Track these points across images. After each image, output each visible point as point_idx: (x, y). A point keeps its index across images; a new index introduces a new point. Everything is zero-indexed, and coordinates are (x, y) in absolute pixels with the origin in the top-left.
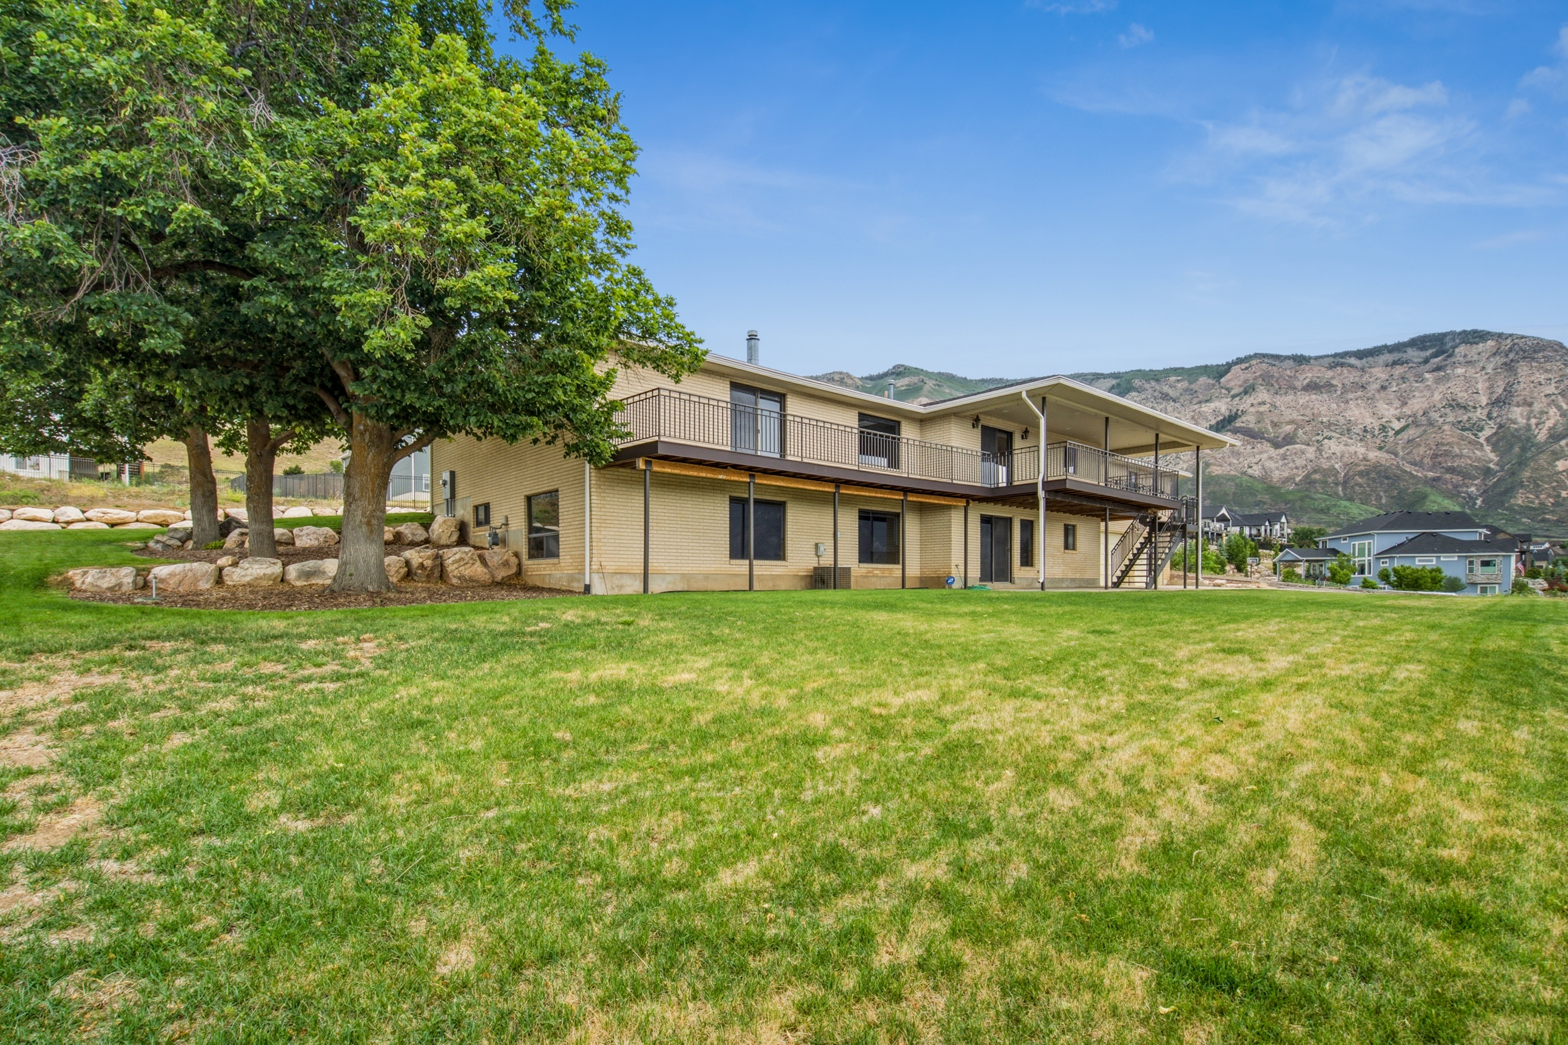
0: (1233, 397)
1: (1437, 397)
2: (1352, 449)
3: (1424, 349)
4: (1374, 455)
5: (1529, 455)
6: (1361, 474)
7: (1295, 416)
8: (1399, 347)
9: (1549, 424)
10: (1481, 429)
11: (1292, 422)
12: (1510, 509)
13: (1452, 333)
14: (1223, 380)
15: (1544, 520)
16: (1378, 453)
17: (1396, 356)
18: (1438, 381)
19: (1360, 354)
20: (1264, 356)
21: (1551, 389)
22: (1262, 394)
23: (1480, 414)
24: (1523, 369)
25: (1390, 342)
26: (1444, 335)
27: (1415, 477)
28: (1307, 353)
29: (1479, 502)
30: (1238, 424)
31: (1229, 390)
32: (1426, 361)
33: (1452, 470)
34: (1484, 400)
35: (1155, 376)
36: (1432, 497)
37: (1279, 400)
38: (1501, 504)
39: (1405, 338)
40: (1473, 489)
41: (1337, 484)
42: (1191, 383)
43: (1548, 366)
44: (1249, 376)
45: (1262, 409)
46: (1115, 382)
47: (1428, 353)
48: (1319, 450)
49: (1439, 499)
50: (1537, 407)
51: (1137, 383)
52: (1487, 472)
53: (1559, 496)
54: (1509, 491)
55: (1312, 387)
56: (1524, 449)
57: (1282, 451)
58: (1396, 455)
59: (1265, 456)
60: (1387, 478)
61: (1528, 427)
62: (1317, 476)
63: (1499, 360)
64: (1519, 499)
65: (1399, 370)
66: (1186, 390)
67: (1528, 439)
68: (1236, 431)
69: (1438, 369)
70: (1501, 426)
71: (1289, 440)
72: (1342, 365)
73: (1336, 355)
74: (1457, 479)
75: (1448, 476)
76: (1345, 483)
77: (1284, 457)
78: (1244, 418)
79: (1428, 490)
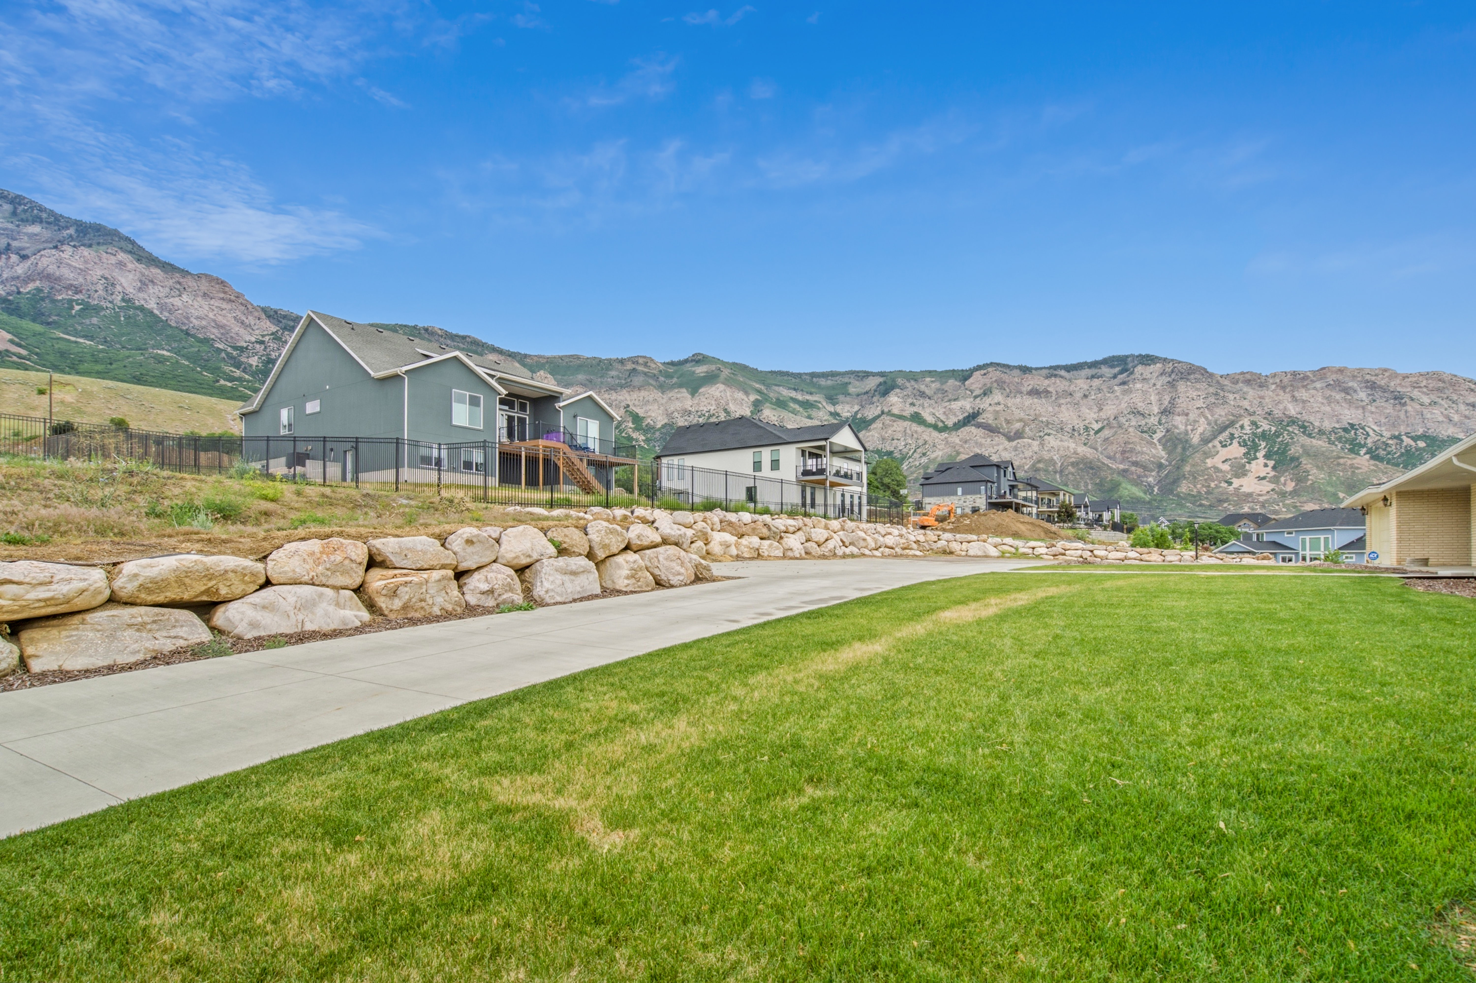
0: (976, 397)
1: (1124, 405)
2: (1066, 444)
3: (1112, 367)
4: (1082, 450)
5: (1188, 453)
6: (1073, 464)
7: (1022, 415)
8: (1094, 365)
9: (1200, 430)
10: (1155, 432)
11: (1021, 420)
12: (1178, 496)
13: (1132, 356)
14: (967, 383)
15: (1201, 505)
16: (1084, 448)
17: (1093, 371)
18: (1124, 393)
19: (1069, 368)
20: (998, 364)
21: (1200, 403)
22: (997, 396)
23: (1153, 420)
24: (1181, 386)
25: (1089, 360)
26: (1127, 357)
27: (1111, 468)
28: (1029, 365)
29: (1156, 489)
30: (980, 420)
31: (972, 391)
32: (1115, 377)
33: (1135, 464)
34: (1156, 410)
35: (913, 376)
36: (1124, 485)
37: (1010, 402)
38: (1171, 492)
39: (1099, 358)
40: (1151, 479)
41: (1055, 472)
42: (942, 384)
43: (1198, 386)
44: (987, 380)
45: (998, 408)
46: (881, 380)
47: (1117, 370)
48: (1042, 445)
49: (1129, 487)
50: (1192, 417)
51: (900, 381)
52: (1160, 466)
53: (1209, 486)
54: (1176, 482)
55: (1034, 392)
56: (1184, 449)
57: (1014, 443)
58: (1096, 449)
59: (1001, 447)
60: (1092, 468)
61: (1186, 433)
62: (1041, 465)
63: (1165, 379)
64: (1184, 488)
65: (1096, 382)
66: (938, 390)
67: (1187, 441)
68: (979, 426)
69: (1124, 383)
70: (1168, 431)
71: (1019, 435)
72: (1056, 376)
73: (1051, 368)
74: (1140, 471)
75: (1133, 468)
76: (1061, 472)
77: (1016, 449)
78: (984, 415)
79: (1121, 479)
